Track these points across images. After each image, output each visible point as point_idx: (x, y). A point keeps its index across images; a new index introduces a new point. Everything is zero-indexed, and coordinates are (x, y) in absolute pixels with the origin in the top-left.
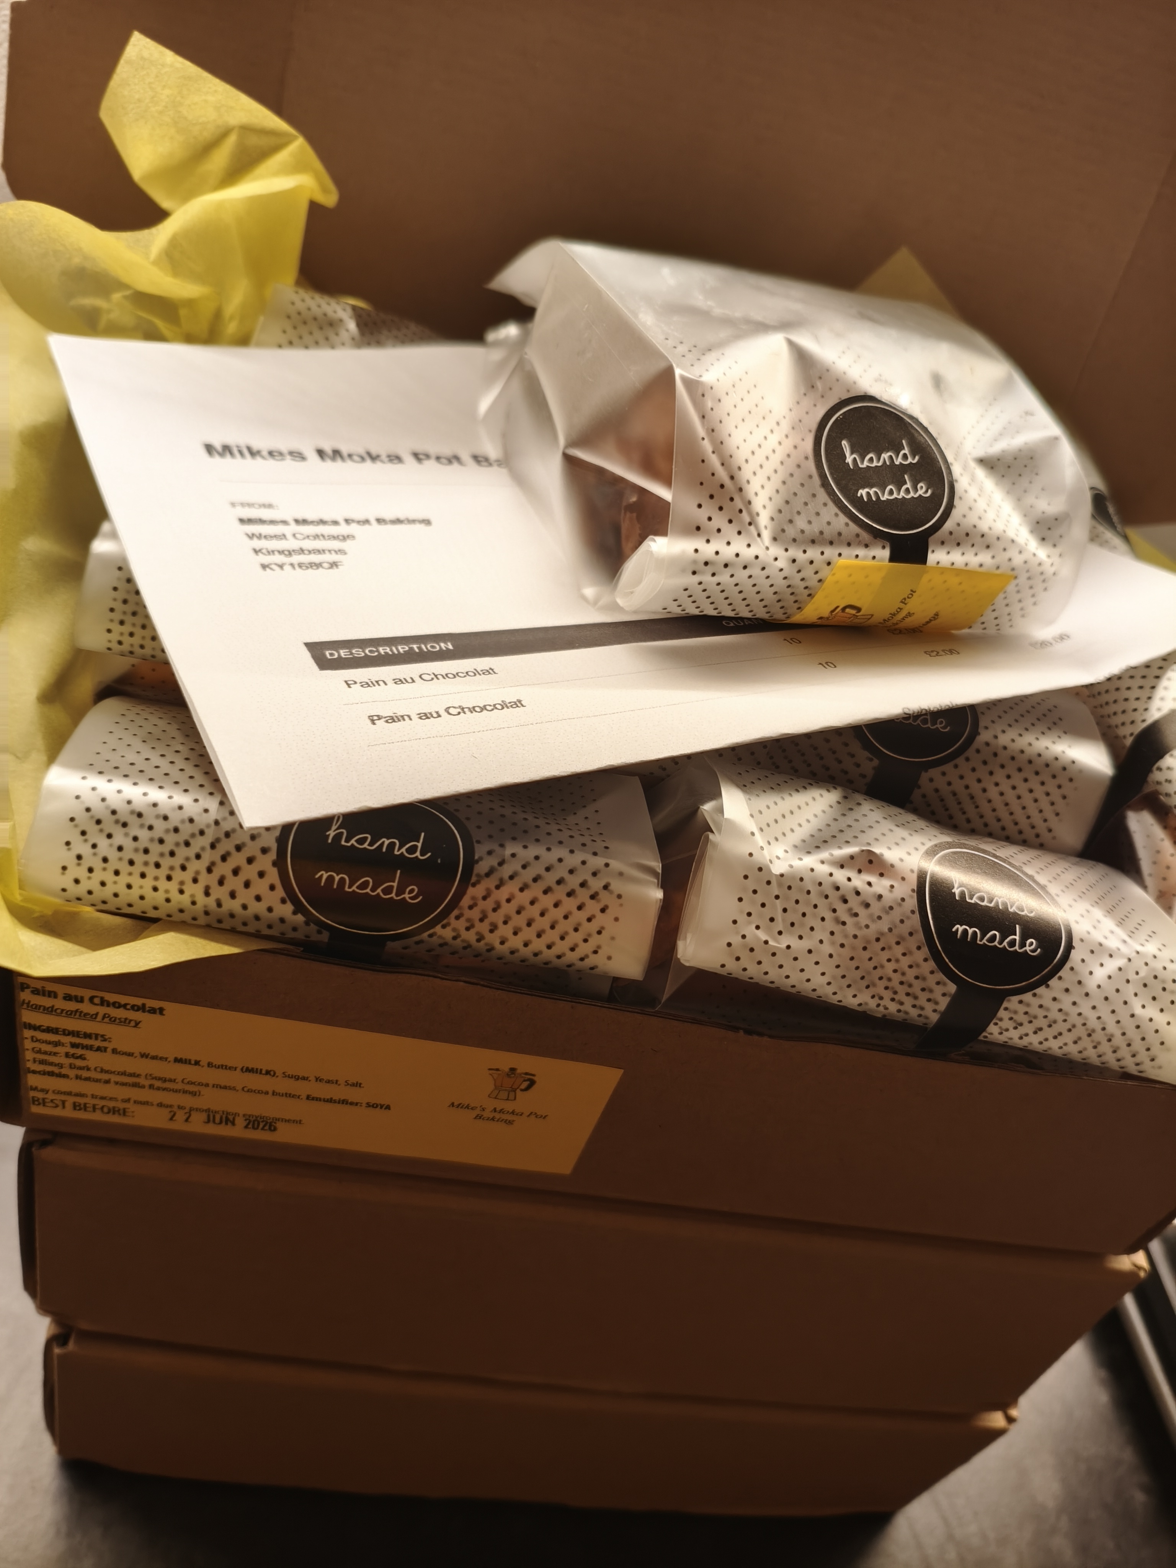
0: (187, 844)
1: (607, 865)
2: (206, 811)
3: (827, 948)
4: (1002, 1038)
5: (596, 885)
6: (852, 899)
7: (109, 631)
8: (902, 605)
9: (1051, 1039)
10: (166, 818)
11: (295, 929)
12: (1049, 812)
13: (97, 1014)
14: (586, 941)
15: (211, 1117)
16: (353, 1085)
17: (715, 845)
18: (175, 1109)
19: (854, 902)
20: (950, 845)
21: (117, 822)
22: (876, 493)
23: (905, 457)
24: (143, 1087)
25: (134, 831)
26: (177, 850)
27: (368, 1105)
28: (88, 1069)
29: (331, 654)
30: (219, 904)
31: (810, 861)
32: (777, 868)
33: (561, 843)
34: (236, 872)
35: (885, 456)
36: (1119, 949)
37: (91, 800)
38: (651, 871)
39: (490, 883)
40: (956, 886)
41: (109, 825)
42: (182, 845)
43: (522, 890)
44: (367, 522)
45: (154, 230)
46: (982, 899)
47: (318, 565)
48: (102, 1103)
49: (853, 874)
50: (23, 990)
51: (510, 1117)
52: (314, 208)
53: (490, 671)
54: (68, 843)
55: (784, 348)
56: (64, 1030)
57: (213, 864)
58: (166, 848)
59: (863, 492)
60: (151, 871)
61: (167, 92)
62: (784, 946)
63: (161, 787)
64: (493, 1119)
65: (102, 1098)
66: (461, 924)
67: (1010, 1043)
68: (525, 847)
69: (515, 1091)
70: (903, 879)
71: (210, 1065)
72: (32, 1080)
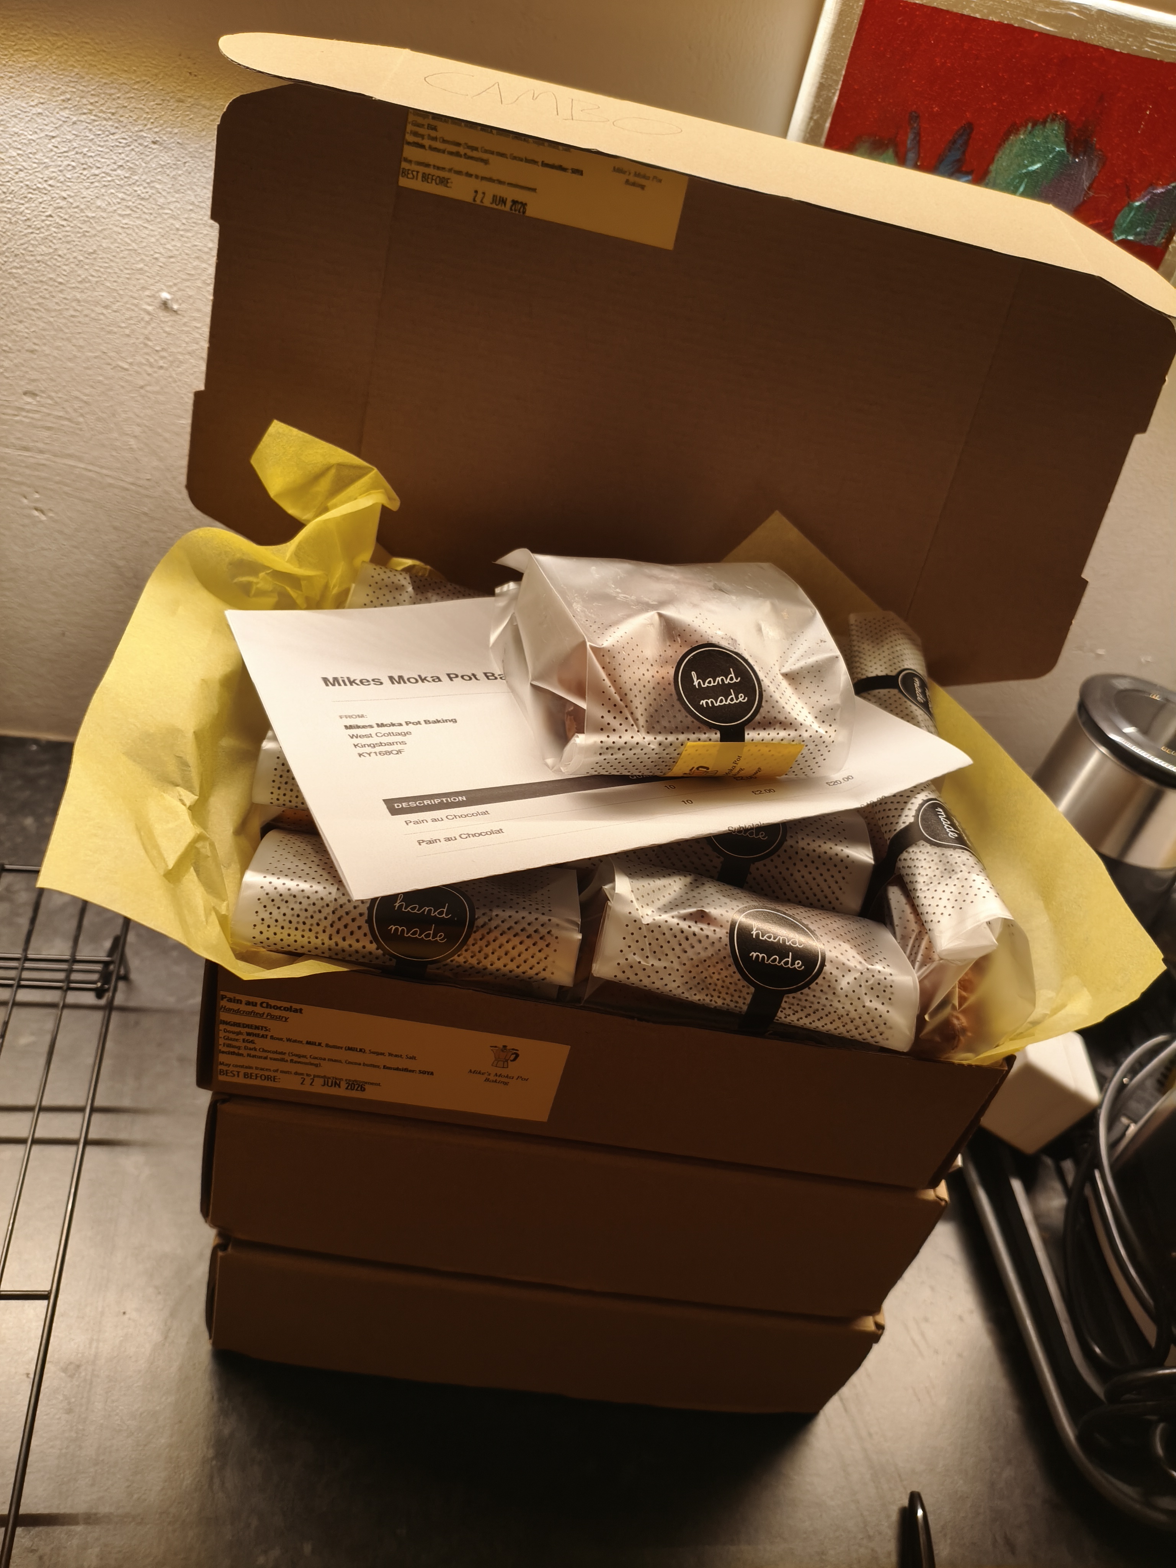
0: (320, 911)
1: (550, 920)
2: (330, 893)
3: (676, 965)
4: (788, 1020)
5: (543, 931)
6: (691, 937)
7: (272, 793)
8: (734, 765)
9: (816, 1021)
10: (308, 898)
11: (377, 958)
12: (835, 887)
13: (264, 1014)
14: (538, 963)
15: (326, 1081)
16: (411, 1058)
17: (610, 908)
18: (305, 1077)
19: (693, 940)
20: (755, 907)
21: (282, 900)
22: (712, 702)
23: (732, 678)
24: (287, 1061)
25: (291, 905)
26: (314, 915)
27: (420, 1072)
28: (256, 1050)
29: (398, 806)
30: (337, 945)
31: (665, 917)
32: (646, 920)
33: (524, 908)
34: (346, 926)
35: (719, 679)
36: (856, 967)
37: (269, 888)
38: (576, 924)
39: (484, 931)
40: (754, 929)
41: (278, 903)
42: (317, 912)
43: (501, 935)
44: (419, 723)
45: (288, 544)
46: (770, 937)
47: (390, 753)
48: (262, 1073)
49: (692, 924)
50: (222, 999)
51: (506, 1080)
52: (384, 508)
53: (486, 813)
54: (257, 912)
55: (657, 617)
56: (244, 1024)
57: (334, 922)
58: (309, 914)
59: (703, 702)
60: (301, 926)
61: (293, 449)
62: (650, 965)
63: (305, 881)
64: (496, 1081)
65: (262, 1069)
66: (469, 954)
67: (793, 1024)
68: (504, 911)
69: (507, 1061)
70: (721, 926)
71: (327, 1045)
72: (222, 1058)
